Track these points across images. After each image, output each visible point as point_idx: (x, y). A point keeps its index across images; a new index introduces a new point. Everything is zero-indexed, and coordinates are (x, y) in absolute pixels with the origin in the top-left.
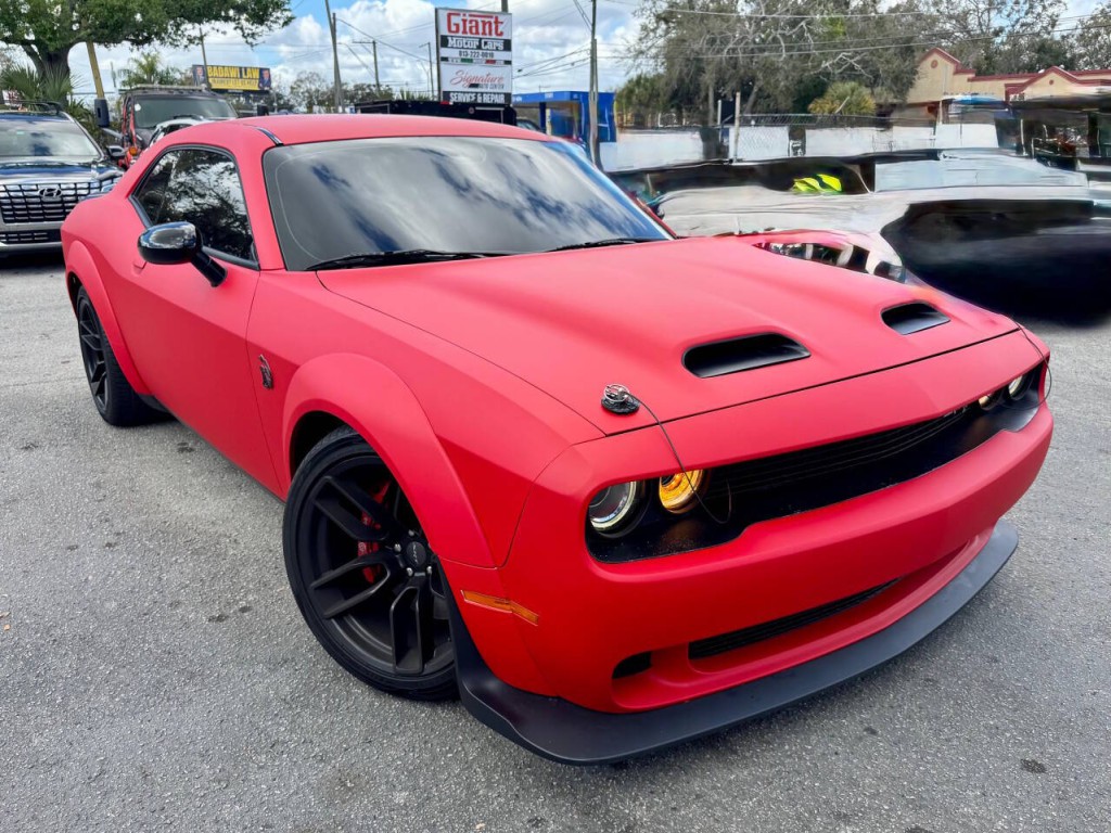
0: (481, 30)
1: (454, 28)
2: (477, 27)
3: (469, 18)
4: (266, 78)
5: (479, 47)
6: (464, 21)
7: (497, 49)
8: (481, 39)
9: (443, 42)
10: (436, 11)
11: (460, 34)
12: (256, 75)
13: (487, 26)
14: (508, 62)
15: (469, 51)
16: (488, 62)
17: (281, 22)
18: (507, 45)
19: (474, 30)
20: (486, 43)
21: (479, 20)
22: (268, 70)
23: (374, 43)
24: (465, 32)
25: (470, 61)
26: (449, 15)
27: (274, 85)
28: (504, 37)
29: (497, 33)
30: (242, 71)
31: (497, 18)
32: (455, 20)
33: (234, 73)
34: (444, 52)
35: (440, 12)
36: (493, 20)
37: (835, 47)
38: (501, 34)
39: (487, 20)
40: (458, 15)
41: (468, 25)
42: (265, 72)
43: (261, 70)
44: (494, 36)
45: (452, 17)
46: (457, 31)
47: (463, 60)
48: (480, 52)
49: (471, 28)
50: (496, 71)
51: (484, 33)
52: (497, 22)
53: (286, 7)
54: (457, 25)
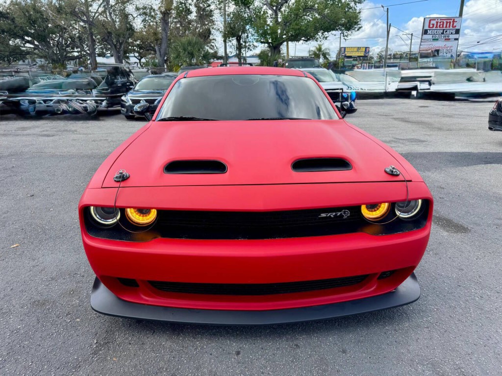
0: (445, 26)
1: (431, 26)
2: (443, 25)
3: (439, 21)
4: (367, 51)
5: (443, 33)
6: (437, 22)
7: (452, 34)
8: (444, 30)
9: (425, 32)
10: (424, 19)
11: (434, 28)
12: (364, 50)
13: (448, 24)
14: (457, 39)
15: (437, 35)
16: (446, 39)
18: (457, 32)
19: (441, 26)
20: (446, 31)
21: (445, 21)
22: (369, 47)
23: (412, 34)
24: (437, 27)
25: (437, 40)
26: (430, 21)
28: (456, 28)
29: (453, 27)
30: (359, 48)
31: (454, 20)
32: (432, 22)
33: (355, 50)
34: (425, 37)
35: (426, 19)
36: (451, 21)
38: (455, 26)
39: (448, 21)
40: (435, 20)
41: (439, 24)
42: (367, 49)
43: (366, 48)
44: (451, 28)
45: (432, 21)
46: (433, 27)
47: (433, 40)
48: (443, 35)
49: (440, 25)
50: (448, 44)
51: (446, 27)
52: (454, 21)
54: (433, 25)
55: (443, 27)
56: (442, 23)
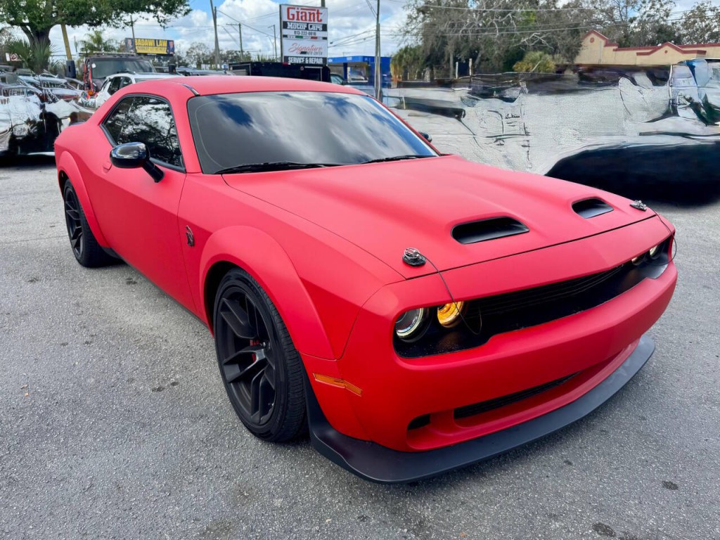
0: (308, 18)
1: (291, 17)
2: (306, 16)
3: (300, 11)
4: (171, 47)
5: (307, 29)
6: (298, 12)
7: (318, 30)
8: (308, 24)
9: (285, 25)
10: (280, 6)
11: (295, 20)
12: (165, 44)
13: (312, 16)
14: (325, 38)
15: (300, 31)
16: (312, 38)
17: (183, 12)
18: (325, 28)
19: (304, 18)
20: (311, 26)
21: (307, 12)
22: (173, 41)
23: (240, 25)
24: (298, 19)
25: (301, 37)
26: (288, 9)
27: (176, 50)
28: (323, 22)
29: (318, 21)
30: (156, 42)
31: (318, 11)
32: (292, 11)
33: (151, 43)
34: (285, 32)
35: (282, 7)
36: (316, 12)
37: (530, 29)
38: (321, 20)
39: (312, 12)
40: (294, 9)
41: (300, 15)
42: (171, 43)
43: (168, 41)
44: (316, 22)
45: (290, 10)
46: (293, 19)
47: (297, 37)
48: (308, 32)
49: (302, 17)
50: (317, 44)
51: (310, 20)
52: (318, 13)
53: (187, 3)
54: (293, 15)
55: (306, 20)
56: (304, 14)
